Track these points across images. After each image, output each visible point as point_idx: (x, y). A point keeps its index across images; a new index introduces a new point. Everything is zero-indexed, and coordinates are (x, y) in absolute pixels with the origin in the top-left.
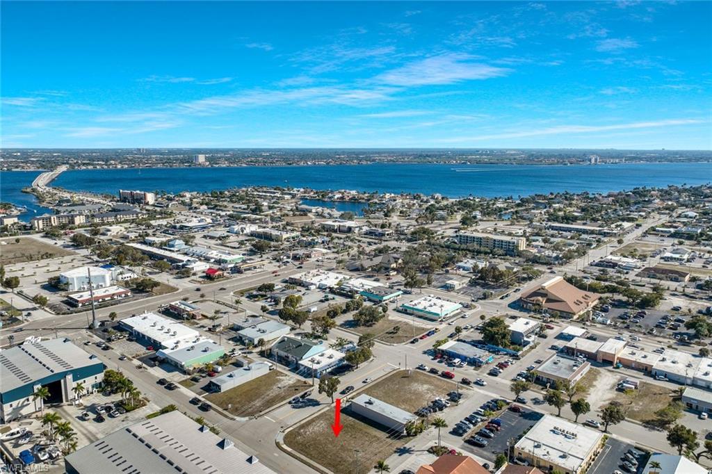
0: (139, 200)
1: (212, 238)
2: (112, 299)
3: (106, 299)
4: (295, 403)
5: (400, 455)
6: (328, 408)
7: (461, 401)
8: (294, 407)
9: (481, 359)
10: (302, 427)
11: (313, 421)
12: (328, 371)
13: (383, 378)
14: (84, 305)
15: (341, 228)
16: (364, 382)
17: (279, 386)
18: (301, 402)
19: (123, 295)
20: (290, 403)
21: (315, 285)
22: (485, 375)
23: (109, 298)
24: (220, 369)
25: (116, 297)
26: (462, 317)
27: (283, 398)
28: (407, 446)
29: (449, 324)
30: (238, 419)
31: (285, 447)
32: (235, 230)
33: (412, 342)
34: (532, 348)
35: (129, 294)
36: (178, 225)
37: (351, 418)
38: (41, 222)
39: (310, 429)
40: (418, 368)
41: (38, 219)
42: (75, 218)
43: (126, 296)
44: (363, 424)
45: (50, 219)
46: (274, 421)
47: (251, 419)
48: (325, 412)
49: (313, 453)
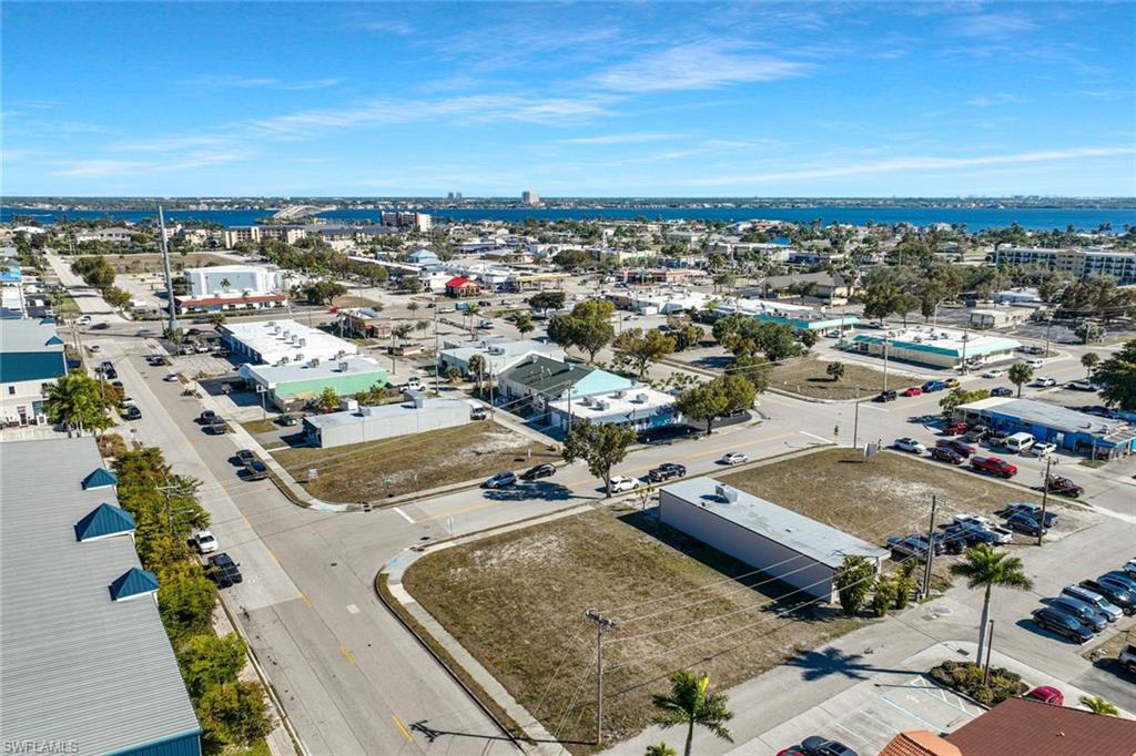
0: (407, 226)
2: (250, 307)
3: (238, 306)
4: (498, 486)
5: (809, 676)
6: (589, 508)
7: (1051, 535)
8: (491, 496)
9: (1106, 438)
10: (487, 544)
11: (527, 532)
13: (782, 459)
14: (191, 312)
16: (720, 462)
17: (479, 449)
18: (518, 488)
19: (272, 304)
20: (484, 486)
21: (657, 305)
23: (244, 306)
24: (352, 404)
25: (256, 305)
27: (474, 474)
30: (317, 504)
31: (397, 592)
33: (879, 400)
35: (285, 303)
37: (649, 538)
38: (234, 234)
39: (507, 552)
40: (897, 448)
41: (233, 230)
42: (289, 233)
43: (279, 306)
44: (685, 557)
45: (249, 231)
46: (412, 521)
47: (351, 510)
48: (573, 517)
49: (478, 620)
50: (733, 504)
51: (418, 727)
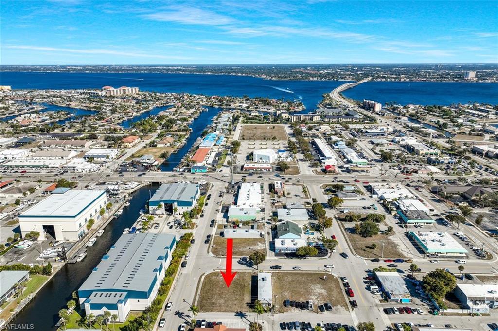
0: (371, 108)
1: (373, 143)
2: (261, 170)
3: (258, 170)
4: (242, 260)
5: (236, 315)
6: (251, 271)
8: (239, 262)
12: (286, 252)
14: (246, 170)
15: (489, 154)
16: (293, 268)
17: (252, 247)
18: (245, 261)
19: (268, 170)
22: (382, 309)
24: (241, 225)
25: (263, 170)
26: (456, 262)
28: (247, 314)
29: (431, 261)
30: (210, 254)
31: (203, 278)
32: (396, 140)
33: (372, 261)
34: (469, 314)
35: (271, 170)
36: (364, 130)
37: (251, 282)
40: (342, 278)
43: (269, 171)
44: (251, 289)
46: (220, 263)
47: (214, 257)
48: (245, 272)
49: (207, 287)
50: (264, 282)
51: (184, 300)
